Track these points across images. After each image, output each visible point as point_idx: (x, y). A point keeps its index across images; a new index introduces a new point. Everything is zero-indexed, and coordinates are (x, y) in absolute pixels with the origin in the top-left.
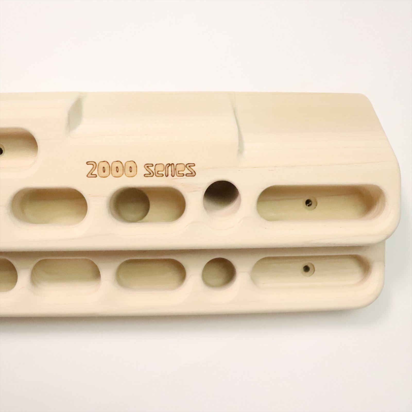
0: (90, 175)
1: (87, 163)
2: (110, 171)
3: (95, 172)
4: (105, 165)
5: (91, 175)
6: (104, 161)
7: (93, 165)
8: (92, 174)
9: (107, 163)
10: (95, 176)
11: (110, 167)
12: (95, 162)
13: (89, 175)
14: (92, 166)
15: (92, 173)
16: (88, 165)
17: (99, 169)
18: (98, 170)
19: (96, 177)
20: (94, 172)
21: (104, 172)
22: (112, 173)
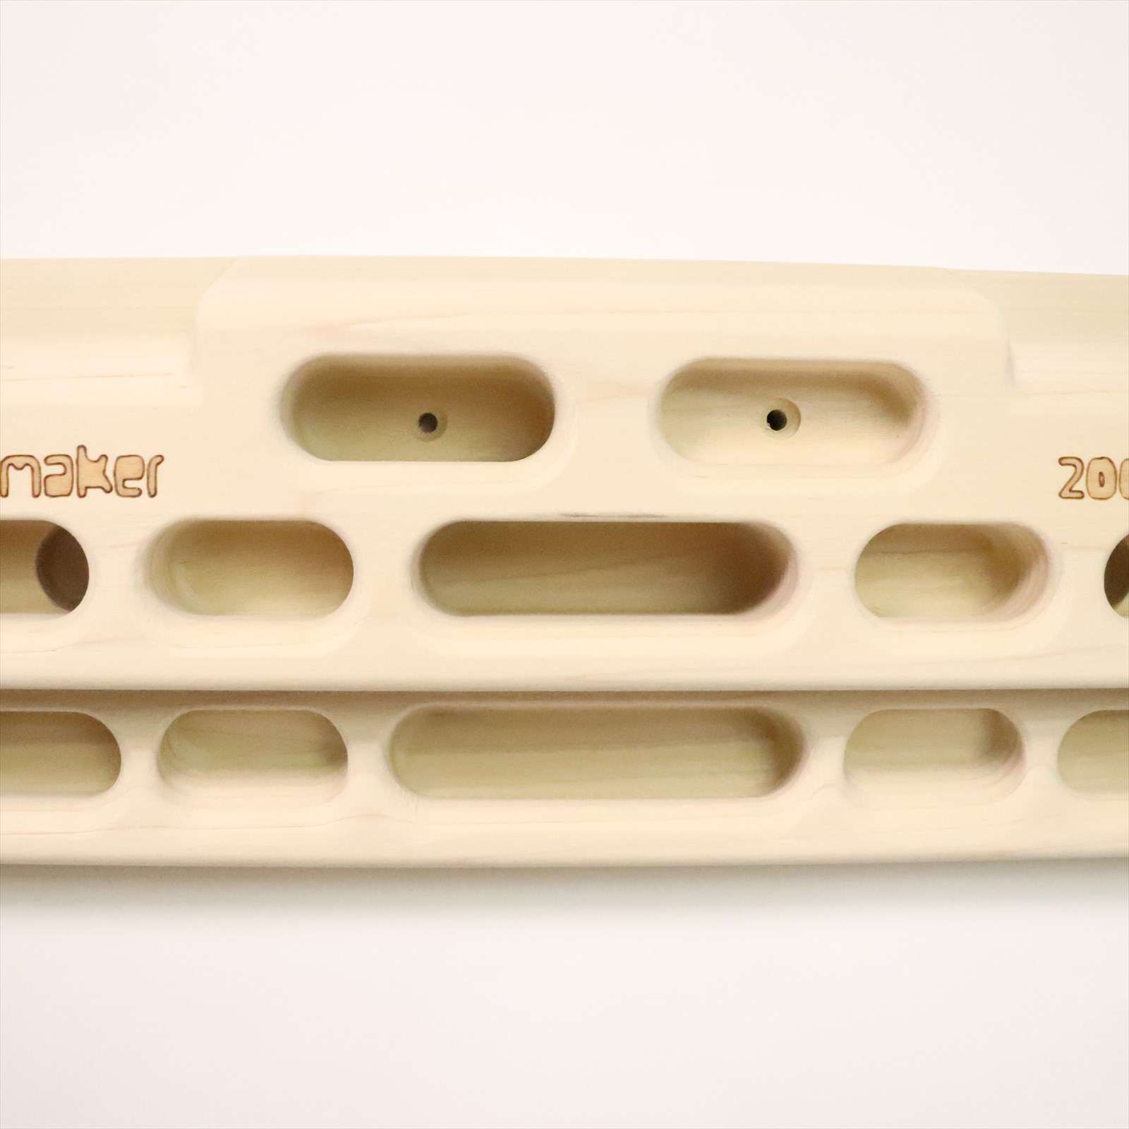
0: (1066, 493)
1: (1061, 461)
2: (1116, 483)
3: (1080, 486)
4: (1104, 467)
5: (1070, 492)
6: (1102, 458)
7: (1074, 466)
8: (1074, 489)
9: (1109, 463)
10: (1079, 495)
11: (1115, 472)
12: (1080, 460)
13: (1064, 492)
14: (1072, 468)
15: (1072, 486)
16: (1063, 467)
17: (1089, 478)
18: (1087, 481)
19: (1082, 497)
20: (1078, 483)
21: (1102, 485)
22: (1120, 489)
